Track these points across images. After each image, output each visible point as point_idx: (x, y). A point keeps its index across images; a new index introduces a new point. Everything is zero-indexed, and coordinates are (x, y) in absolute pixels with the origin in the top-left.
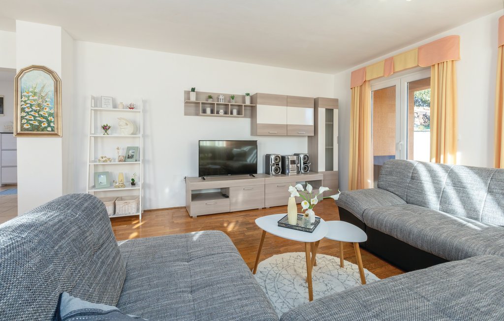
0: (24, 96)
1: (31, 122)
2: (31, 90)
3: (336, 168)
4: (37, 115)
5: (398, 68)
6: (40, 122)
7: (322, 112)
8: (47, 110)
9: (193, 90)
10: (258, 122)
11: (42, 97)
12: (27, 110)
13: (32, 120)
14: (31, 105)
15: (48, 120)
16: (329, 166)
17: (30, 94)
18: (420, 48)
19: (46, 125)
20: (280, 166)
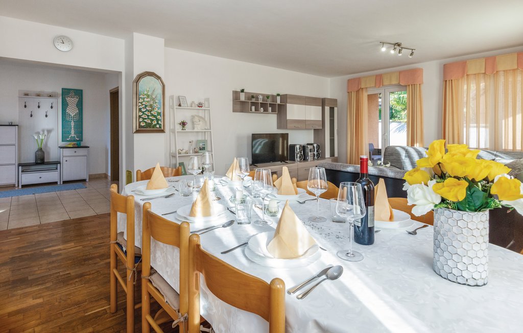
0: (141, 98)
1: (145, 120)
2: (145, 93)
3: (336, 155)
4: (150, 115)
5: (386, 82)
6: (152, 120)
7: (327, 109)
8: (156, 110)
9: (242, 91)
10: (288, 118)
11: (153, 99)
12: (143, 110)
13: (146, 119)
14: (146, 106)
15: (157, 119)
16: (332, 154)
17: (145, 96)
18: (400, 72)
19: (156, 123)
20: (302, 153)
